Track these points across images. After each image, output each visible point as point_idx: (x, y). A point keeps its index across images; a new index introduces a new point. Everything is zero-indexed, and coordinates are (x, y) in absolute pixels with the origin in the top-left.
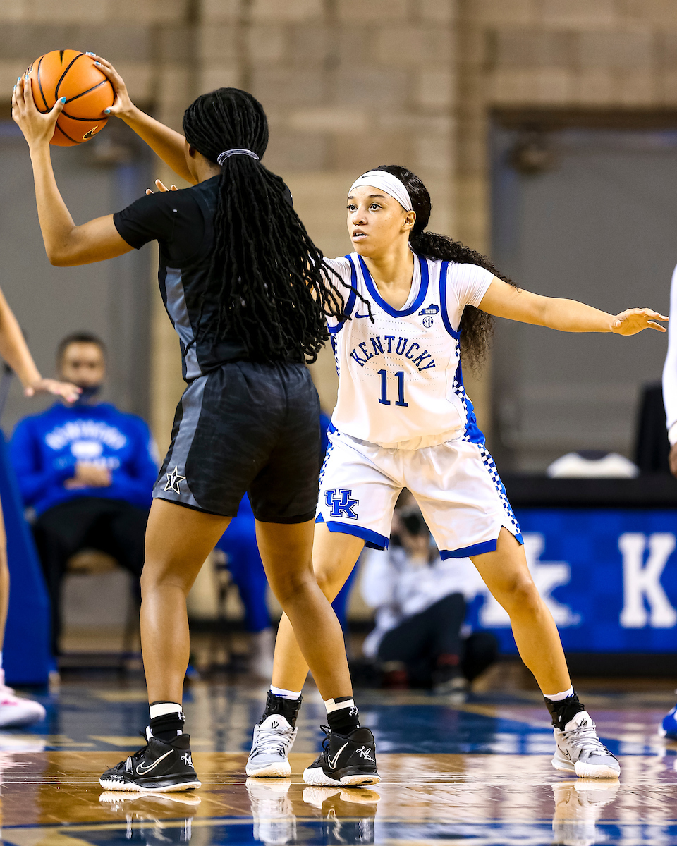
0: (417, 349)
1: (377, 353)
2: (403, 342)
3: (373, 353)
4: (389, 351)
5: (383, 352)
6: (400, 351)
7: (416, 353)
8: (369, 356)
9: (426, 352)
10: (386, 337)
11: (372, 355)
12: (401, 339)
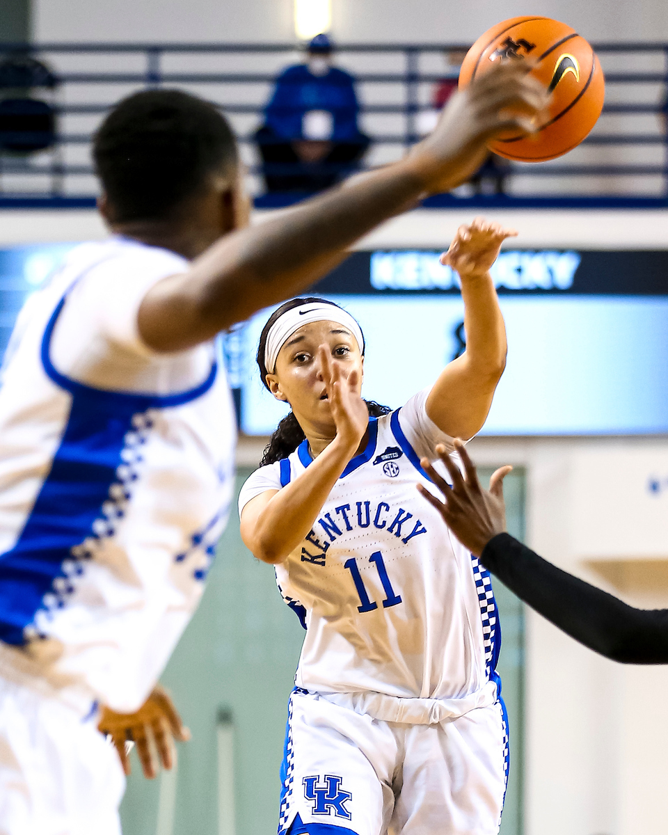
0: (387, 510)
1: (333, 539)
2: (363, 507)
3: (329, 541)
4: (349, 528)
5: (340, 533)
6: (364, 522)
7: (388, 517)
8: (324, 546)
9: (401, 511)
10: (337, 510)
11: (327, 545)
12: (359, 504)
